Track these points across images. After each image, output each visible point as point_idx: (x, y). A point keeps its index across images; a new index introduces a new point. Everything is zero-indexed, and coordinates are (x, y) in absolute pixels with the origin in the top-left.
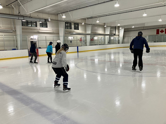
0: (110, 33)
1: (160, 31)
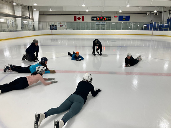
0: (22, 15)
1: (77, 18)
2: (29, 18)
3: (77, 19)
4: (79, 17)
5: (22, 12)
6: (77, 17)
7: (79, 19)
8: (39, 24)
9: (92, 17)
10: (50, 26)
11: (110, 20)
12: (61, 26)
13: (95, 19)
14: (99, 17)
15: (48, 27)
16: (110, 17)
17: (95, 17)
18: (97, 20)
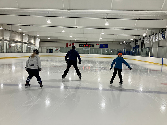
2: (32, 44)
3: (69, 46)
4: (70, 44)
5: (28, 40)
6: (69, 44)
7: (70, 45)
8: (39, 48)
9: (80, 45)
10: (48, 50)
11: (93, 47)
12: (56, 50)
13: (82, 45)
14: (85, 45)
15: (46, 50)
16: (93, 45)
17: (82, 44)
18: (84, 46)
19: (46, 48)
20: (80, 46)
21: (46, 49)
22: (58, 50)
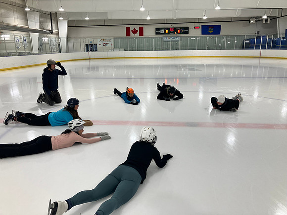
0: (40, 28)
1: (131, 31)
2: (51, 32)
5: (40, 23)
9: (157, 29)
11: (187, 33)
18: (165, 33)
19: (82, 40)
20: (157, 33)
21: (82, 44)
22: (109, 45)
